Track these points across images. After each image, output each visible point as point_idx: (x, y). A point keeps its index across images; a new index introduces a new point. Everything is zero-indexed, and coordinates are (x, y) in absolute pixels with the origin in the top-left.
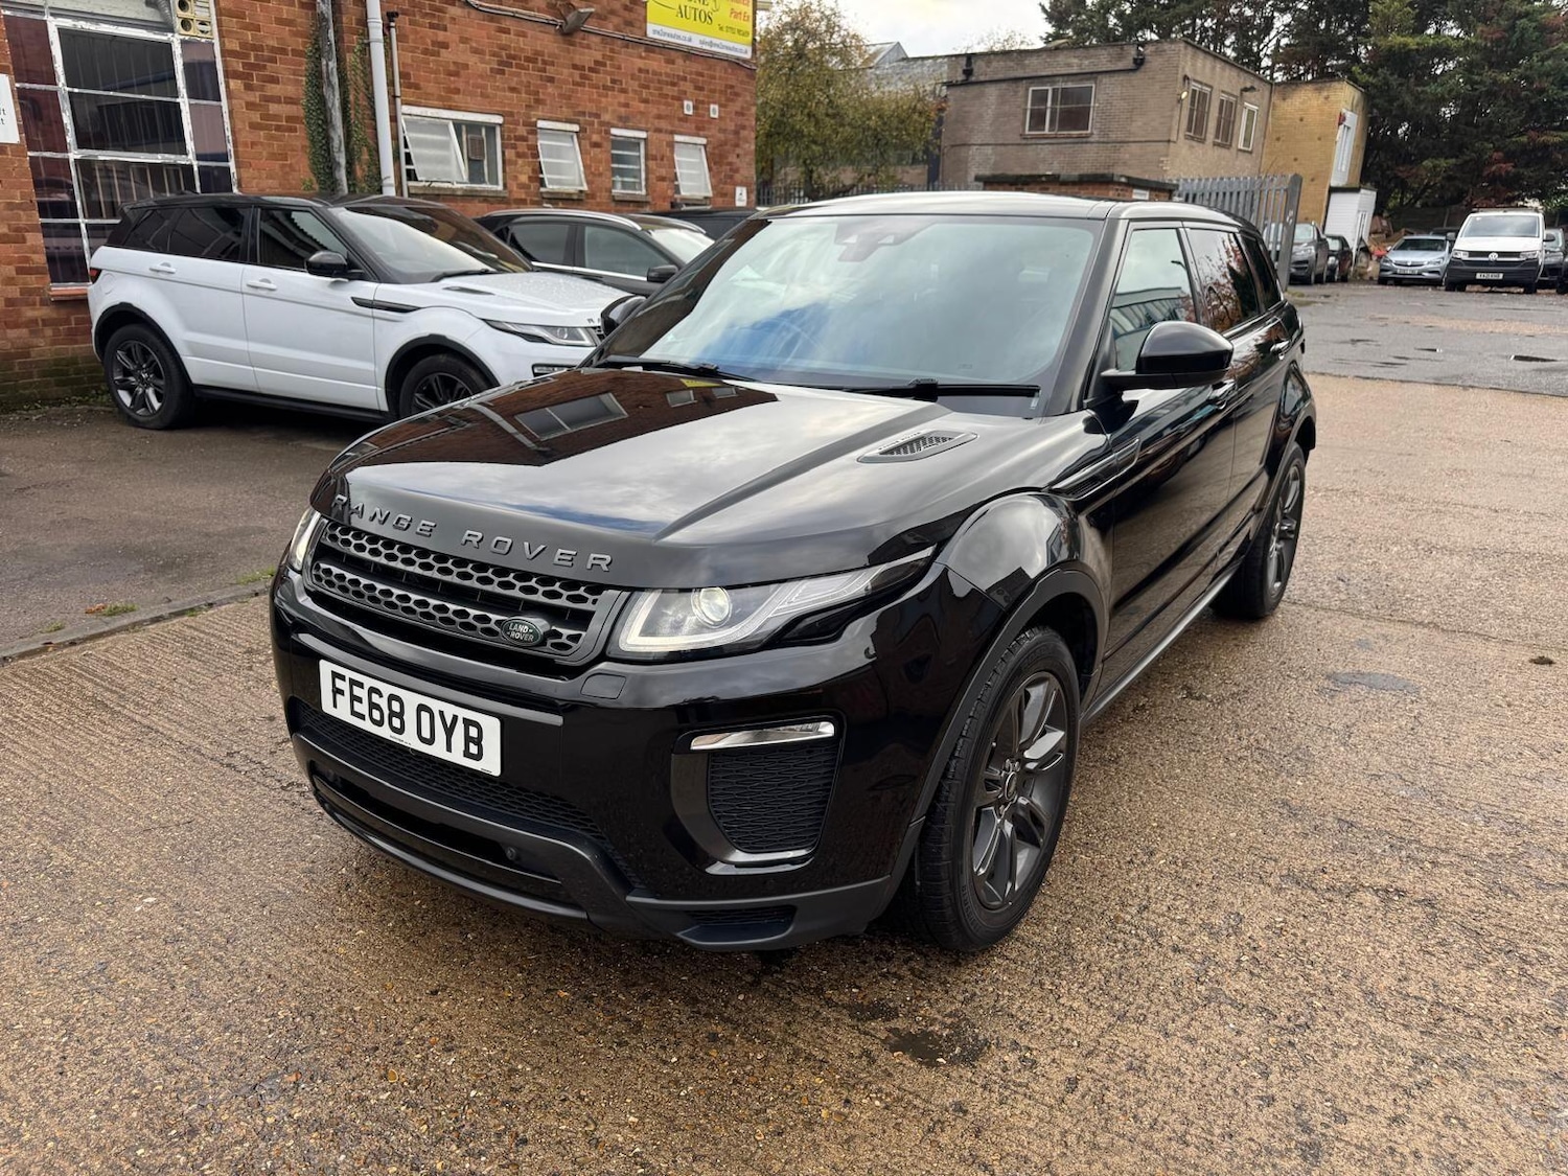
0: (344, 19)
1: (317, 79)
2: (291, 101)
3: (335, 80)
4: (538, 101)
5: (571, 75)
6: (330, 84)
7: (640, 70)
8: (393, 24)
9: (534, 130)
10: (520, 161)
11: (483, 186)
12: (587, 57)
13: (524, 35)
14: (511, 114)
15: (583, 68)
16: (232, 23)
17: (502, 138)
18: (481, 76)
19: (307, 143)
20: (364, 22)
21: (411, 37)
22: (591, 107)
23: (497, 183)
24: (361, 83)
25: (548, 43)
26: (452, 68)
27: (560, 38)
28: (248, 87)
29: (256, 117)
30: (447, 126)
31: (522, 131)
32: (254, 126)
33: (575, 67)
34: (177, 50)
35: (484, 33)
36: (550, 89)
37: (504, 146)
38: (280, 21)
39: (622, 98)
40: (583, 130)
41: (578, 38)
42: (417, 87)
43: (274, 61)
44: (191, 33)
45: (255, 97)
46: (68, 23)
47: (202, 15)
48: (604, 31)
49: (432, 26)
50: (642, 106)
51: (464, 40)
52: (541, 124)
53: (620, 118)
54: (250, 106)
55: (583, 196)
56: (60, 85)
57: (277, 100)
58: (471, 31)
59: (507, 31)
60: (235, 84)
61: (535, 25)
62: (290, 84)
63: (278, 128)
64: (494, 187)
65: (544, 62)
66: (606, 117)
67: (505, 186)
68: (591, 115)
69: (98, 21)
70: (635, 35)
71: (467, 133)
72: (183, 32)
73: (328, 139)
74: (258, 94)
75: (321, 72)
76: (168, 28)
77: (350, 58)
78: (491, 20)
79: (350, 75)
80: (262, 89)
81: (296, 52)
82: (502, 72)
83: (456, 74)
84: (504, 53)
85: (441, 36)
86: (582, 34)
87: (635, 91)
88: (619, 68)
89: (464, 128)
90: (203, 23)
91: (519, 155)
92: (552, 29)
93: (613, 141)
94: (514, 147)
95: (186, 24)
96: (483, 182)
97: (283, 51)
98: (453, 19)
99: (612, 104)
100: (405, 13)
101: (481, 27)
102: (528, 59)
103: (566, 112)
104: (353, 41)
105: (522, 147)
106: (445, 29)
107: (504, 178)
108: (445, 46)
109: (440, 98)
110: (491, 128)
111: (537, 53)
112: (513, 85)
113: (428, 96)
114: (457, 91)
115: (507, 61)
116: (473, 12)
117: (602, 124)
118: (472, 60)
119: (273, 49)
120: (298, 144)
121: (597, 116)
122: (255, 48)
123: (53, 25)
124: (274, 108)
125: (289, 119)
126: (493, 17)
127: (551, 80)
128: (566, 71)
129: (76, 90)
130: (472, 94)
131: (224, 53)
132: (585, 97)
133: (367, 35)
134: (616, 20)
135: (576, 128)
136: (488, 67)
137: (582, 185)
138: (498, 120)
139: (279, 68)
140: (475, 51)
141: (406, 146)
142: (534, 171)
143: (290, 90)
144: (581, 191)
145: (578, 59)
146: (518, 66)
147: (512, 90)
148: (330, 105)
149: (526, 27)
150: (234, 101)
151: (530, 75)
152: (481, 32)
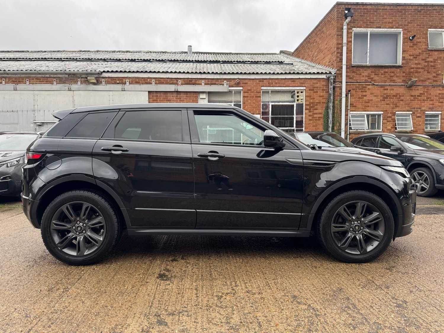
0: (336, 93)
1: (327, 108)
2: (320, 114)
3: (331, 108)
4: (396, 106)
5: (410, 98)
6: (330, 109)
7: (440, 94)
8: (349, 93)
9: (394, 114)
10: (388, 123)
11: (375, 130)
12: (417, 93)
13: (393, 90)
14: (386, 111)
15: (415, 96)
16: (308, 98)
17: (383, 117)
18: (377, 102)
19: (323, 123)
20: (341, 94)
21: (355, 95)
22: (417, 106)
23: (380, 129)
24: (339, 107)
25: (402, 90)
26: (367, 101)
27: (406, 89)
28: (310, 112)
29: (311, 118)
30: (364, 116)
31: (390, 115)
32: (310, 120)
33: (412, 96)
34: (295, 106)
35: (379, 91)
36: (401, 102)
37: (383, 119)
38: (320, 96)
39: (431, 102)
40: (414, 113)
41: (413, 88)
42: (355, 107)
43: (317, 105)
44: (299, 102)
45: (311, 114)
46: (273, 104)
47: (302, 98)
48: (424, 84)
49: (362, 92)
50: (440, 104)
51: (371, 94)
52: (397, 113)
53: (430, 108)
54: (310, 116)
55: (412, 132)
56: (270, 115)
57: (316, 114)
58: (374, 91)
59: (387, 89)
60: (307, 111)
61: (397, 86)
62: (320, 110)
63: (316, 120)
64: (379, 130)
65: (400, 96)
66: (423, 109)
67: (382, 130)
68: (417, 108)
69: (279, 102)
70: (439, 83)
71: (371, 117)
72: (297, 102)
73: (328, 121)
74: (312, 113)
75: (328, 106)
76: (294, 101)
77: (336, 102)
78: (382, 87)
79: (336, 106)
80: (313, 111)
81: (323, 103)
82: (384, 100)
83: (369, 102)
84: (385, 95)
85: (364, 94)
86: (415, 87)
87: (437, 100)
88: (430, 94)
89: (370, 116)
90: (302, 99)
91: (388, 121)
92: (404, 87)
93: (426, 115)
94: (387, 119)
95: (298, 100)
96: (376, 129)
97: (320, 103)
98: (369, 89)
99: (426, 105)
100: (353, 90)
101: (378, 90)
102: (394, 96)
103: (407, 108)
104: (338, 98)
105: (389, 119)
106: (366, 92)
107: (382, 128)
108: (366, 96)
109: (362, 109)
110: (379, 115)
111: (397, 94)
112: (388, 103)
113: (358, 108)
114: (368, 106)
115: (385, 97)
116: (376, 87)
117: (421, 111)
118: (374, 98)
119: (317, 103)
120: (321, 123)
121: (420, 108)
122: (312, 103)
123: (271, 104)
124: (315, 116)
125: (319, 118)
126: (382, 86)
127: (402, 100)
128: (408, 98)
129: (273, 116)
130: (373, 107)
131: (306, 105)
132: (415, 104)
133: (341, 96)
134: (429, 81)
135: (411, 113)
136: (379, 99)
137: (412, 128)
138: (382, 113)
139: (318, 107)
140: (375, 96)
141: (350, 121)
142: (393, 125)
143: (320, 111)
144: (412, 130)
145: (413, 94)
146: (389, 98)
147: (387, 104)
148: (329, 113)
149: (393, 87)
150: (306, 115)
151: (395, 100)
152: (378, 91)
